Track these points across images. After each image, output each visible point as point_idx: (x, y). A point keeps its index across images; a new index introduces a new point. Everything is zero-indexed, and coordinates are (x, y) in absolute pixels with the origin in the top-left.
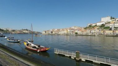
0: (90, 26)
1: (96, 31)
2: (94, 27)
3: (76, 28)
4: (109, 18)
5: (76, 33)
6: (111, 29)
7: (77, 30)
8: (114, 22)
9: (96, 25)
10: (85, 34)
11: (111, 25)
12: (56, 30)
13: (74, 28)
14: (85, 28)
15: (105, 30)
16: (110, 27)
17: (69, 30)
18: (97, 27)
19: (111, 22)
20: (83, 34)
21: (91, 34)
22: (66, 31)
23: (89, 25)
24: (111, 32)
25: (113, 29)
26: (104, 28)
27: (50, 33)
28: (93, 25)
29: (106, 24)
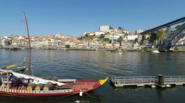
0: (87, 35)
1: (95, 43)
2: (92, 37)
3: (63, 37)
4: (108, 27)
5: (68, 46)
6: (110, 42)
7: (67, 40)
8: (113, 33)
9: (95, 35)
10: (81, 47)
11: (110, 37)
12: (21, 38)
13: (60, 37)
14: (81, 39)
15: (104, 42)
16: (110, 39)
17: (52, 41)
18: (96, 37)
19: (110, 32)
20: (79, 47)
21: (90, 47)
22: (47, 41)
23: (85, 33)
24: (111, 45)
25: (113, 41)
26: (104, 40)
27: (3, 44)
28: (91, 34)
29: (105, 34)
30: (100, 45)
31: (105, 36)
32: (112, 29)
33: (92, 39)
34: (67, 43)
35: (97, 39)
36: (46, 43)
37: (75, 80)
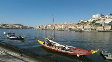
0: (82, 22)
1: (88, 27)
2: (86, 23)
3: (68, 24)
5: (70, 29)
6: (101, 25)
7: (70, 25)
8: (104, 19)
9: (88, 21)
11: (101, 22)
12: (50, 25)
13: (66, 24)
14: (78, 24)
15: (96, 26)
16: (101, 23)
17: (63, 26)
18: (89, 23)
19: (101, 19)
20: (77, 29)
21: (84, 29)
23: (81, 21)
24: (102, 28)
25: (103, 25)
26: (95, 24)
27: (44, 28)
28: (85, 21)
30: (92, 28)
31: (97, 21)
32: (103, 16)
33: (86, 24)
34: (70, 27)
35: (90, 24)
36: (60, 27)
37: (75, 47)
